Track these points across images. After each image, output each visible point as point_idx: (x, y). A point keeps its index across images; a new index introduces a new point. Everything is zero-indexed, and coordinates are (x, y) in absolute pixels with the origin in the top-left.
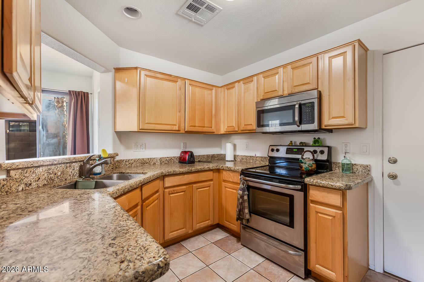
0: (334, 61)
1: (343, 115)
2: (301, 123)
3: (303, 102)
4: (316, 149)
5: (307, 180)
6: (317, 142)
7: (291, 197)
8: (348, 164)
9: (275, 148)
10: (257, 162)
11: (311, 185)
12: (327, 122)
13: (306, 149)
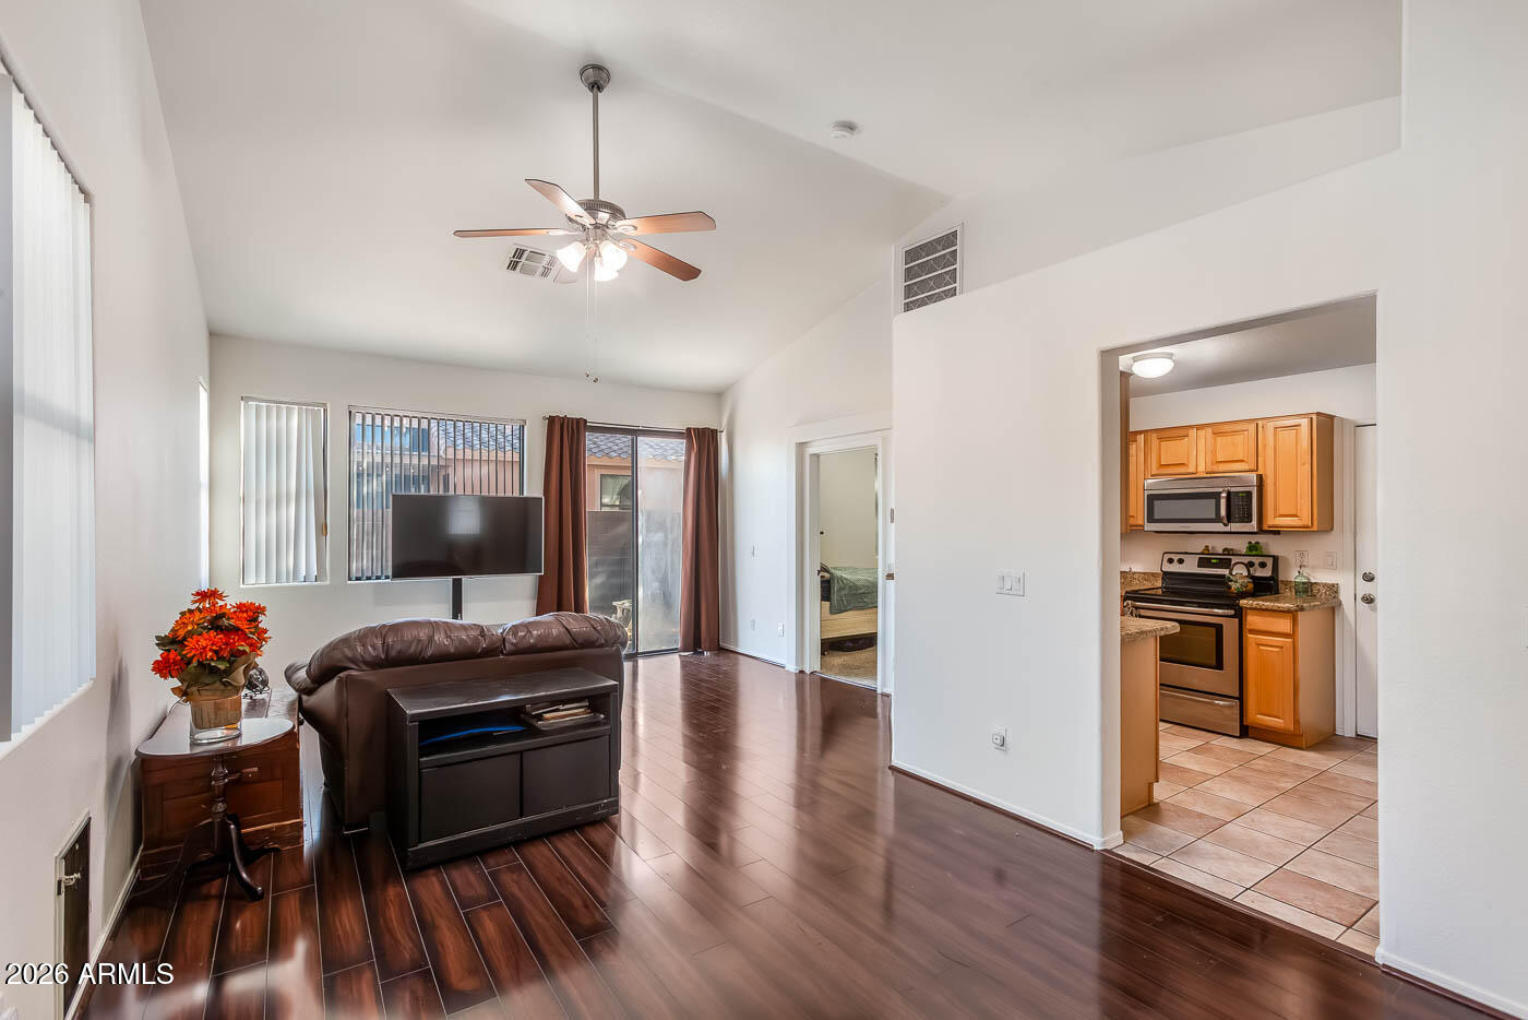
0: (1282, 434)
1: (1294, 513)
2: (1229, 520)
3: (1232, 490)
4: (1254, 559)
5: (1243, 602)
6: (1254, 548)
7: (1219, 628)
8: (1304, 583)
9: (1176, 558)
10: (1136, 582)
11: (1250, 609)
12: (1272, 520)
13: (1234, 560)
